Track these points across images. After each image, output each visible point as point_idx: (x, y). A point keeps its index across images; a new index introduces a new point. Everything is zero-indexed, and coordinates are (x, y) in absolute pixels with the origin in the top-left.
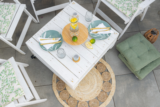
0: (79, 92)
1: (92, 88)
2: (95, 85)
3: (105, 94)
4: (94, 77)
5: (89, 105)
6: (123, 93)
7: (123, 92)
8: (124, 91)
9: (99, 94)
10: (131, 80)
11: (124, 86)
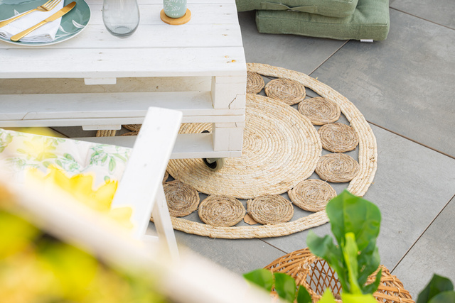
0: (259, 173)
1: (284, 139)
2: (282, 127)
3: (335, 127)
4: (252, 112)
5: (329, 182)
6: (379, 95)
7: (379, 93)
8: (376, 90)
9: (323, 139)
10: (361, 59)
11: (361, 80)
